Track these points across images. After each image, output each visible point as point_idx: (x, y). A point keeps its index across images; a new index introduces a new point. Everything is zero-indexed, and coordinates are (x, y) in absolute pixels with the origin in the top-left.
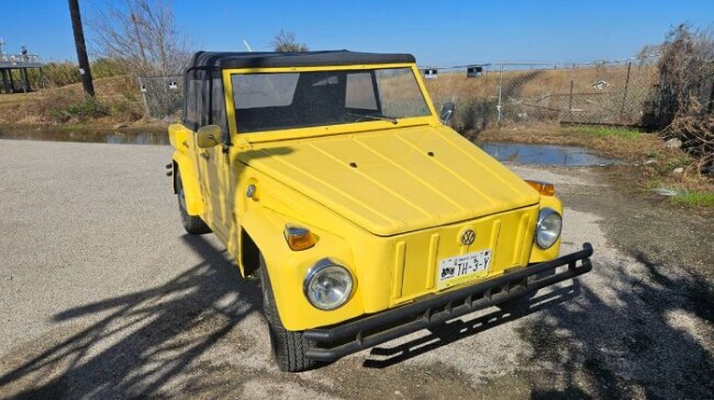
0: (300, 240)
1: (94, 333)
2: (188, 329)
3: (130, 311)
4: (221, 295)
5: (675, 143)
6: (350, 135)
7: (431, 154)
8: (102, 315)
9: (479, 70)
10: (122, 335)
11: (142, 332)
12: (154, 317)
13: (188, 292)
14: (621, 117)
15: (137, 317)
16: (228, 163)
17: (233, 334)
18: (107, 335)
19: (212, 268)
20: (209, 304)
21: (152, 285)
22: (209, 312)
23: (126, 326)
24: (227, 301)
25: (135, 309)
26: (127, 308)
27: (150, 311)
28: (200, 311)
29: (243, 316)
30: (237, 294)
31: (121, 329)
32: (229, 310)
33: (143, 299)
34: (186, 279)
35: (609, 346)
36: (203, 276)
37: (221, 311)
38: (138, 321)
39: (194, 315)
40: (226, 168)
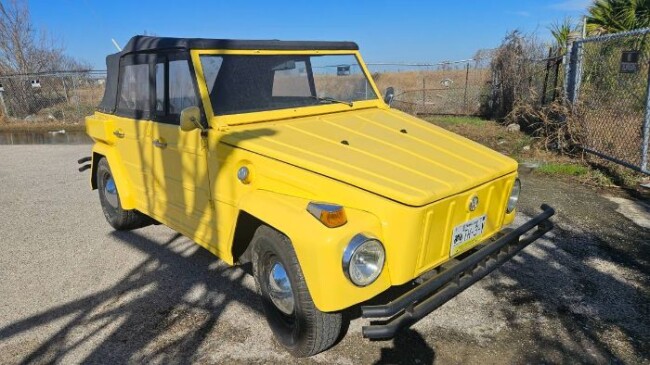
0: (333, 217)
1: (55, 347)
2: (167, 328)
3: (88, 317)
4: (188, 288)
5: (515, 127)
6: (317, 117)
7: (404, 131)
8: (55, 327)
9: (347, 69)
10: (91, 345)
11: (114, 338)
12: (121, 320)
13: (147, 289)
14: (464, 108)
15: (100, 323)
16: (207, 146)
17: (221, 327)
18: (74, 347)
19: (161, 263)
20: (179, 300)
21: (101, 287)
22: (182, 307)
23: (92, 334)
24: (197, 293)
25: (92, 314)
26: (83, 315)
27: (113, 314)
28: (171, 308)
29: (222, 307)
30: (204, 286)
31: (86, 339)
32: (203, 304)
33: (98, 303)
34: (137, 276)
35: (567, 293)
36: (156, 271)
37: (195, 304)
38: (102, 327)
39: (167, 313)
40: (201, 152)
